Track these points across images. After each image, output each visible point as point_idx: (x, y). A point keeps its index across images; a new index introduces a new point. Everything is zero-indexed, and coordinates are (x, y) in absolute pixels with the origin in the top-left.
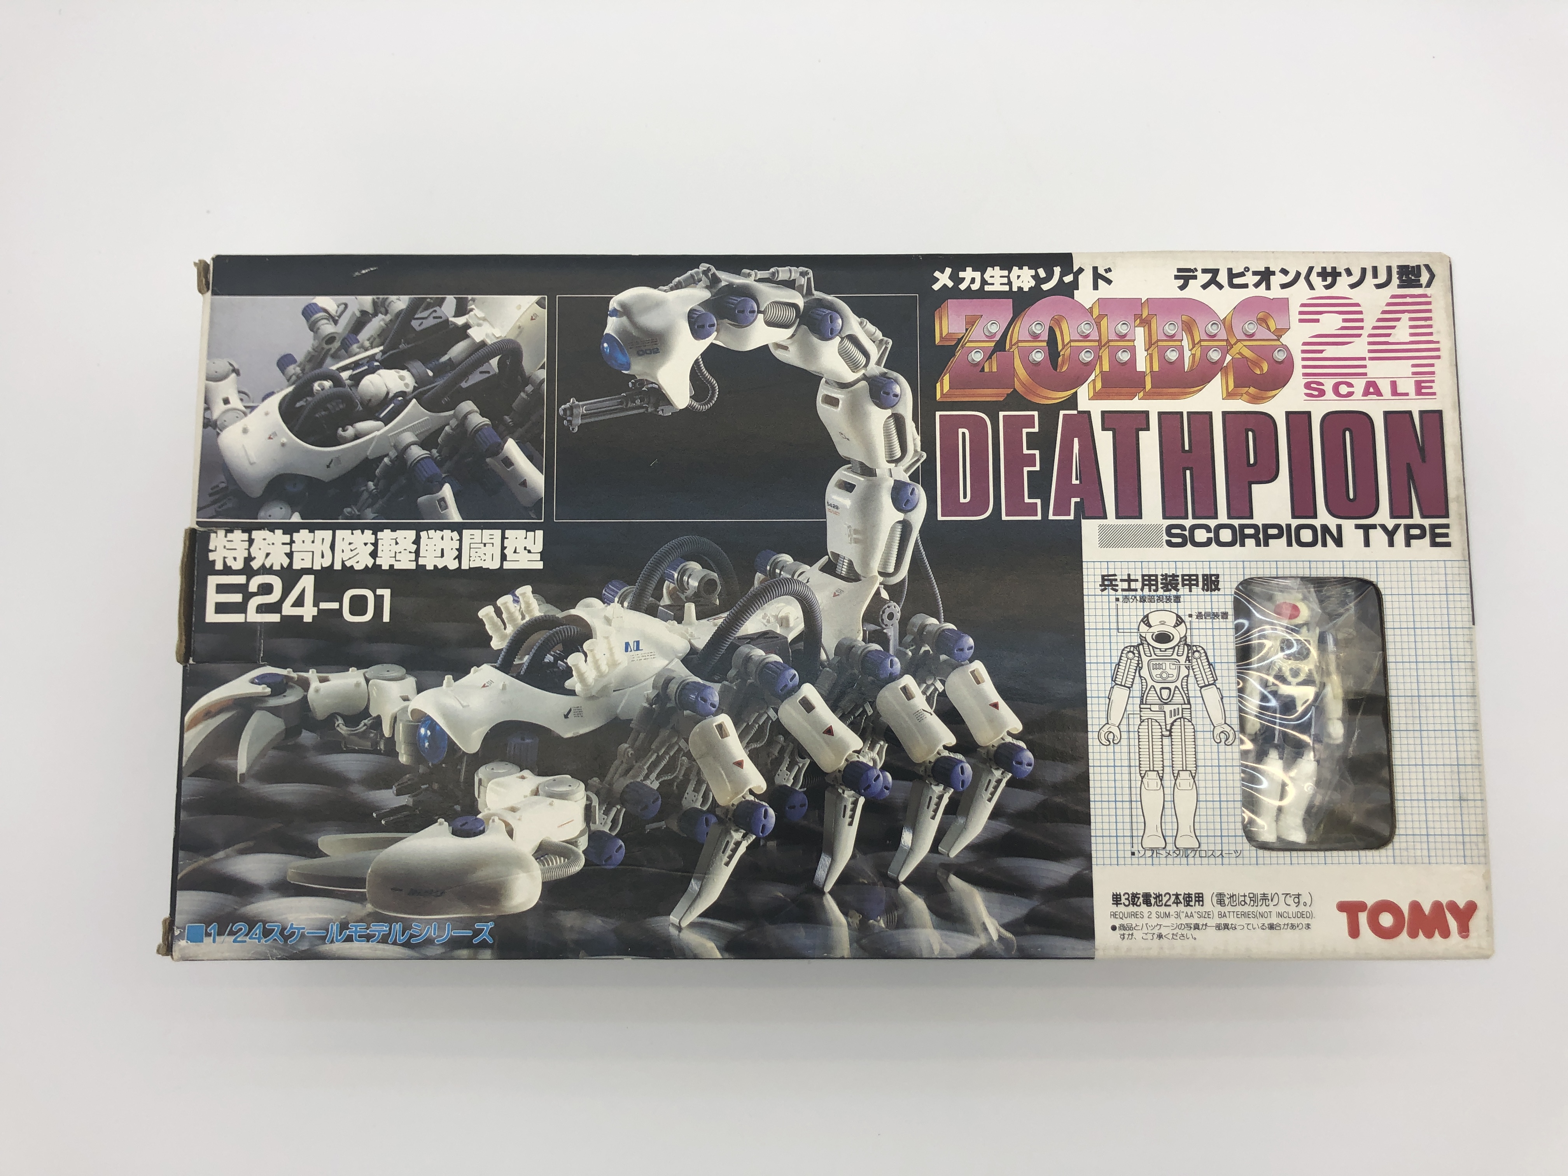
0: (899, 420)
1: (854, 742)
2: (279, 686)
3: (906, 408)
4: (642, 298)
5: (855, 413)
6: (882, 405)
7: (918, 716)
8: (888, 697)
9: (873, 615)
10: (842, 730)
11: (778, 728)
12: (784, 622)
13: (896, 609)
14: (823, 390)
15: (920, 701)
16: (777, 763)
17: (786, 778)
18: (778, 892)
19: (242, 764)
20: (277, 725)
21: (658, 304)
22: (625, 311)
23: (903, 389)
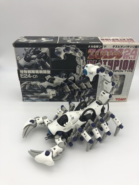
0: (84, 61)
1: (78, 87)
2: (29, 83)
3: (84, 60)
4: (59, 48)
5: (80, 60)
6: (82, 59)
7: (83, 86)
8: (81, 84)
9: (80, 78)
10: (77, 87)
11: (71, 86)
12: (72, 78)
13: (82, 77)
14: (77, 58)
15: (84, 85)
16: (71, 89)
17: (72, 90)
18: (71, 97)
19: (27, 89)
20: (29, 86)
21: (60, 49)
22: (57, 49)
23: (84, 58)
